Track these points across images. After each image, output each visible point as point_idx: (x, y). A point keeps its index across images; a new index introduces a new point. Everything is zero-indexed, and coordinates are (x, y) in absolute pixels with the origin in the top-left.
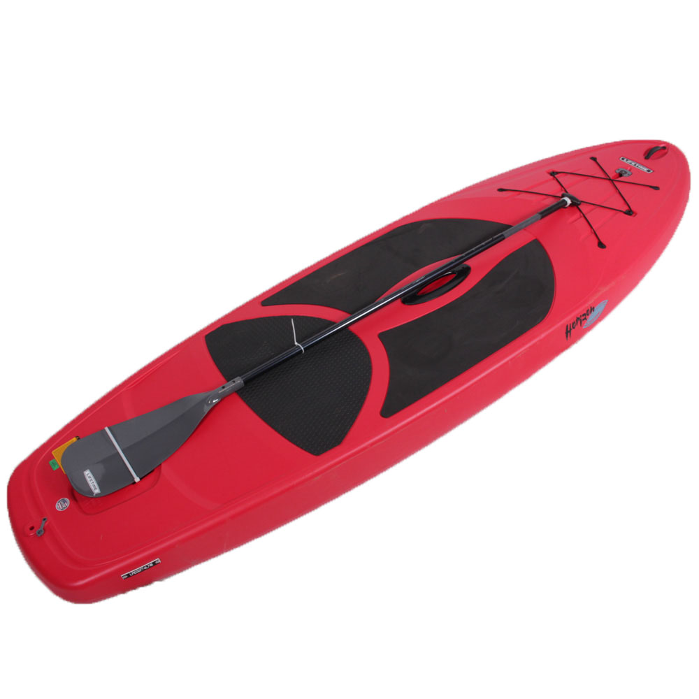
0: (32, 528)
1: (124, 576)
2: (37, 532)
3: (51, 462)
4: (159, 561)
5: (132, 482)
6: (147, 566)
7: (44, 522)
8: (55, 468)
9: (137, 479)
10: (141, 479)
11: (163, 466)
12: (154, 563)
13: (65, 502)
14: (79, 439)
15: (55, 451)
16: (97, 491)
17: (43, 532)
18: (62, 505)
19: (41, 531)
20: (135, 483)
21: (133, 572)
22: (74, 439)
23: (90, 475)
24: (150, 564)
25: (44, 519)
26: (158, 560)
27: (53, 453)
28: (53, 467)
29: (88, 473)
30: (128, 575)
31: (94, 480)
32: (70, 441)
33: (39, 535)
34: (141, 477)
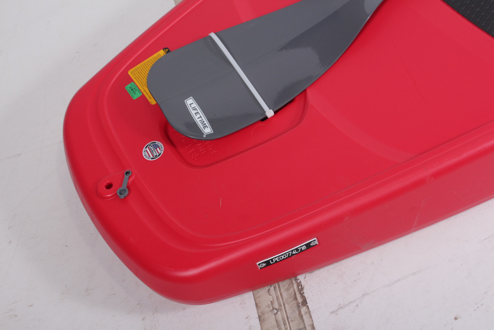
0: (109, 186)
1: (261, 264)
2: (118, 192)
3: (128, 88)
4: (316, 242)
5: (262, 117)
6: (297, 250)
7: (126, 177)
8: (136, 96)
9: (270, 113)
10: (275, 112)
11: (308, 92)
12: (308, 245)
13: (156, 147)
14: (169, 51)
15: (133, 69)
16: (208, 131)
17: (127, 193)
18: (153, 151)
19: (125, 190)
20: (266, 118)
21: (275, 258)
22: (162, 53)
23: (195, 105)
24: (302, 246)
25: (127, 173)
26: (314, 241)
27: (129, 73)
28: (132, 94)
29: (190, 102)
30: (268, 262)
31: (201, 114)
32: (155, 55)
33: (122, 197)
34: (276, 109)
